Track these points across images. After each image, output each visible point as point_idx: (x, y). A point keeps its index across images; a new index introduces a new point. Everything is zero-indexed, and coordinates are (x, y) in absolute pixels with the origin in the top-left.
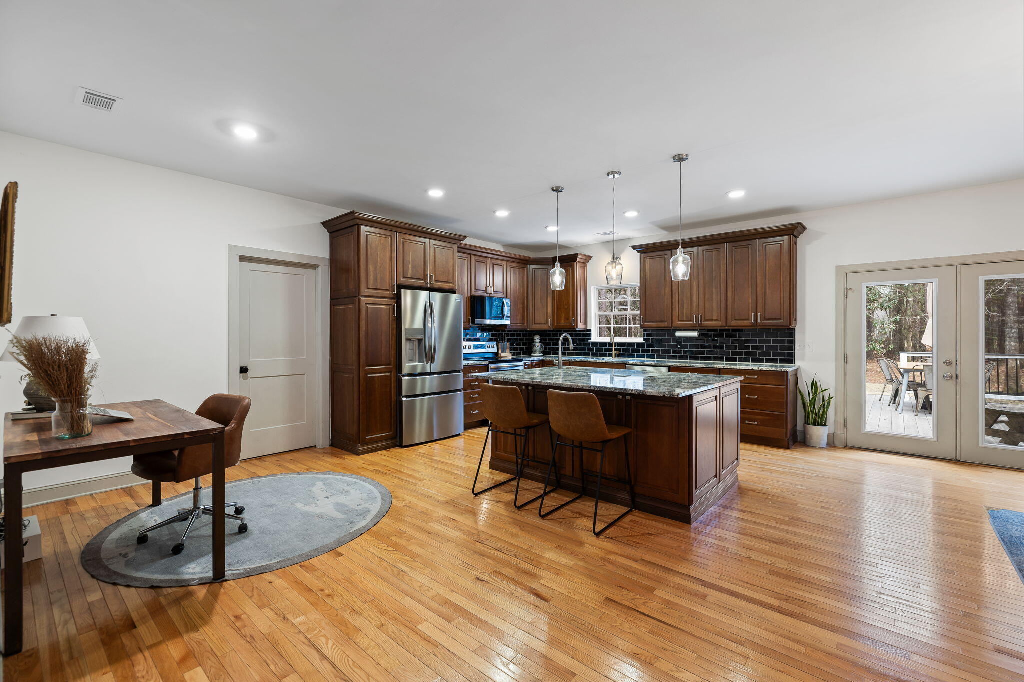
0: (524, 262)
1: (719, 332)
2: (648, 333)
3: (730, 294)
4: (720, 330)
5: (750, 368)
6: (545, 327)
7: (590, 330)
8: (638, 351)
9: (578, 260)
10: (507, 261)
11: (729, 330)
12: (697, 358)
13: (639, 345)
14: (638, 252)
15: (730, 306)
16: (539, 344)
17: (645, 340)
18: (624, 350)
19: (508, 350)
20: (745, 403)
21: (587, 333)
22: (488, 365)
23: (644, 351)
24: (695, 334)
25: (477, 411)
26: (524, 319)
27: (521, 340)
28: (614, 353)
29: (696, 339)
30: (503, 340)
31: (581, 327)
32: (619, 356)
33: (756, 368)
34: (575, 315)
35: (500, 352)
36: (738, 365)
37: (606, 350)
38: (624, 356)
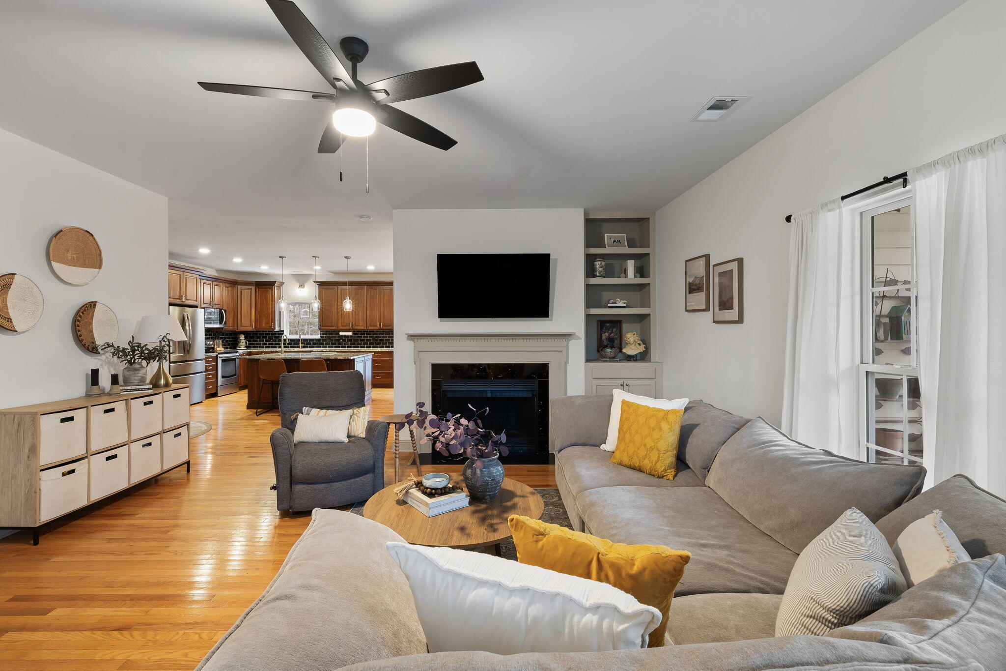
0: (233, 284)
1: (363, 332)
2: (323, 332)
3: (368, 312)
4: (364, 331)
5: (377, 350)
6: (250, 329)
7: (283, 331)
8: (316, 344)
9: (276, 285)
10: (212, 281)
11: (367, 331)
12: (351, 347)
13: (317, 340)
14: (318, 285)
15: (368, 317)
16: (244, 341)
17: (320, 337)
18: (307, 344)
19: (221, 346)
20: (374, 368)
21: (281, 333)
22: (217, 355)
23: (320, 344)
24: (350, 333)
25: (211, 387)
26: (234, 324)
27: (229, 338)
28: (301, 345)
29: (351, 336)
30: (217, 338)
31: (277, 329)
32: (303, 347)
33: (380, 350)
34: (273, 321)
35: (216, 347)
36: (372, 349)
37: (295, 344)
38: (307, 347)
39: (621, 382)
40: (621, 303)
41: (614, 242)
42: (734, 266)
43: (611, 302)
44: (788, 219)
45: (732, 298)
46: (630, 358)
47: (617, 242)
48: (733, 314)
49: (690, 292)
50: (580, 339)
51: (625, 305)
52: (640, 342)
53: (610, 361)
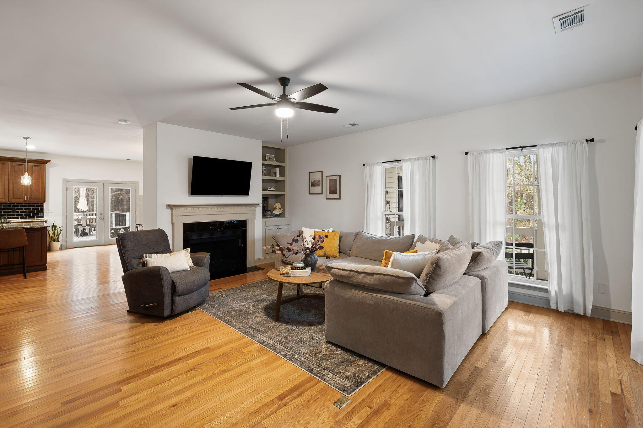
3: (11, 186)
15: (11, 192)
39: (277, 227)
40: (273, 189)
41: (270, 158)
42: (338, 178)
43: (269, 188)
44: (364, 165)
45: (336, 190)
46: (276, 216)
47: (271, 159)
48: (337, 196)
49: (312, 186)
50: (261, 206)
51: (275, 190)
52: (281, 208)
53: (269, 218)
